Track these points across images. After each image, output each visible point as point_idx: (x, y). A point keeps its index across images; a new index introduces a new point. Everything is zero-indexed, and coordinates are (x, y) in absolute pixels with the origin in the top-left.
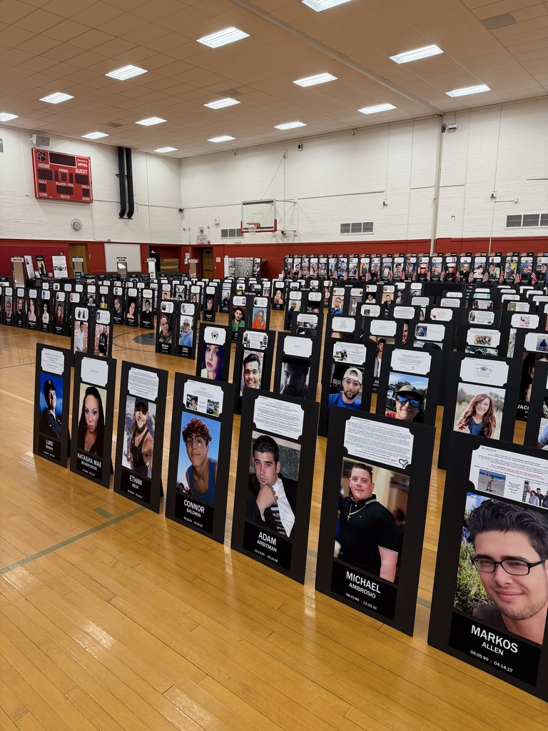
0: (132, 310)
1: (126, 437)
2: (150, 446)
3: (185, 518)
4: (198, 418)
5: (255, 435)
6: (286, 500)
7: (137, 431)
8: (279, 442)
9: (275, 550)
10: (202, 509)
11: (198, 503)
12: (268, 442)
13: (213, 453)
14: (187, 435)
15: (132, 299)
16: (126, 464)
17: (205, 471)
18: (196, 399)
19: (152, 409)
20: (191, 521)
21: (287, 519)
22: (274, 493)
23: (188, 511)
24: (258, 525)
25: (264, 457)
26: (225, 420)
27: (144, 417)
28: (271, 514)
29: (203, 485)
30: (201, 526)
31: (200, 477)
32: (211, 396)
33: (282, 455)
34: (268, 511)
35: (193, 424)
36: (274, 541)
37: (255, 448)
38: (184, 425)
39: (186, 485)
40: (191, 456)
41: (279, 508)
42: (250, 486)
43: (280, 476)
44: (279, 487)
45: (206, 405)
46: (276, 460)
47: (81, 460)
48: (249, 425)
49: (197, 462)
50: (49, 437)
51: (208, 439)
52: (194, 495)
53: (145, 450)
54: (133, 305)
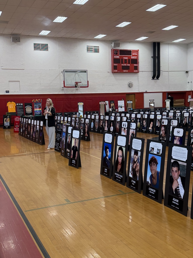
0: (151, 125)
1: (131, 165)
2: (138, 168)
3: (149, 195)
4: (154, 156)
5: (172, 161)
6: (182, 185)
7: (134, 162)
8: (180, 163)
9: (178, 204)
10: (155, 191)
11: (153, 189)
12: (176, 163)
13: (158, 169)
14: (150, 163)
15: (152, 120)
16: (131, 176)
18: (153, 149)
19: (139, 153)
20: (151, 196)
21: (182, 192)
22: (178, 182)
23: (150, 192)
25: (175, 169)
26: (163, 156)
27: (137, 157)
28: (177, 190)
29: (155, 181)
30: (154, 197)
31: (154, 178)
32: (158, 147)
33: (180, 168)
35: (152, 158)
36: (178, 201)
37: (172, 166)
38: (149, 159)
39: (150, 182)
40: (151, 170)
41: (179, 188)
42: (170, 180)
43: (180, 176)
44: (179, 180)
45: (156, 151)
46: (179, 170)
47: (116, 175)
48: (170, 157)
49: (153, 173)
50: (106, 167)
51: (157, 163)
52: (152, 186)
53: (136, 170)
54: (152, 123)
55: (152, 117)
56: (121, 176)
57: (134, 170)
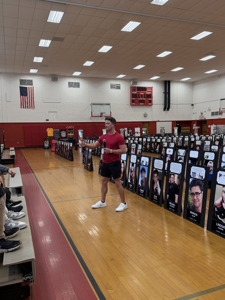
0: (158, 147)
1: (129, 174)
2: (134, 175)
4: (144, 166)
5: (154, 170)
6: (159, 186)
7: (132, 172)
8: (159, 171)
9: (157, 199)
10: (143, 191)
11: (142, 189)
12: (156, 171)
13: (146, 176)
14: (141, 171)
15: (158, 143)
16: (129, 181)
17: (144, 181)
18: (143, 161)
19: (135, 165)
20: (141, 194)
21: (159, 190)
22: (157, 184)
23: (141, 192)
24: (154, 193)
25: (156, 175)
26: (149, 166)
27: (133, 168)
28: (156, 190)
29: (144, 184)
30: (143, 195)
31: (143, 182)
32: (146, 160)
33: (159, 174)
34: (156, 189)
35: (142, 168)
36: (156, 197)
37: (154, 173)
38: (141, 169)
39: (140, 185)
40: (142, 177)
41: (158, 188)
42: (153, 183)
43: (158, 180)
44: (158, 183)
45: (145, 163)
46: (158, 175)
48: (153, 167)
49: (143, 179)
51: (145, 172)
52: (142, 188)
53: (133, 177)
54: (159, 145)
55: (159, 141)
56: (123, 182)
57: (131, 177)
